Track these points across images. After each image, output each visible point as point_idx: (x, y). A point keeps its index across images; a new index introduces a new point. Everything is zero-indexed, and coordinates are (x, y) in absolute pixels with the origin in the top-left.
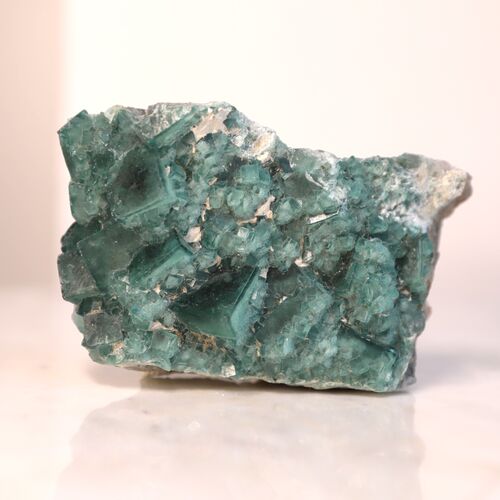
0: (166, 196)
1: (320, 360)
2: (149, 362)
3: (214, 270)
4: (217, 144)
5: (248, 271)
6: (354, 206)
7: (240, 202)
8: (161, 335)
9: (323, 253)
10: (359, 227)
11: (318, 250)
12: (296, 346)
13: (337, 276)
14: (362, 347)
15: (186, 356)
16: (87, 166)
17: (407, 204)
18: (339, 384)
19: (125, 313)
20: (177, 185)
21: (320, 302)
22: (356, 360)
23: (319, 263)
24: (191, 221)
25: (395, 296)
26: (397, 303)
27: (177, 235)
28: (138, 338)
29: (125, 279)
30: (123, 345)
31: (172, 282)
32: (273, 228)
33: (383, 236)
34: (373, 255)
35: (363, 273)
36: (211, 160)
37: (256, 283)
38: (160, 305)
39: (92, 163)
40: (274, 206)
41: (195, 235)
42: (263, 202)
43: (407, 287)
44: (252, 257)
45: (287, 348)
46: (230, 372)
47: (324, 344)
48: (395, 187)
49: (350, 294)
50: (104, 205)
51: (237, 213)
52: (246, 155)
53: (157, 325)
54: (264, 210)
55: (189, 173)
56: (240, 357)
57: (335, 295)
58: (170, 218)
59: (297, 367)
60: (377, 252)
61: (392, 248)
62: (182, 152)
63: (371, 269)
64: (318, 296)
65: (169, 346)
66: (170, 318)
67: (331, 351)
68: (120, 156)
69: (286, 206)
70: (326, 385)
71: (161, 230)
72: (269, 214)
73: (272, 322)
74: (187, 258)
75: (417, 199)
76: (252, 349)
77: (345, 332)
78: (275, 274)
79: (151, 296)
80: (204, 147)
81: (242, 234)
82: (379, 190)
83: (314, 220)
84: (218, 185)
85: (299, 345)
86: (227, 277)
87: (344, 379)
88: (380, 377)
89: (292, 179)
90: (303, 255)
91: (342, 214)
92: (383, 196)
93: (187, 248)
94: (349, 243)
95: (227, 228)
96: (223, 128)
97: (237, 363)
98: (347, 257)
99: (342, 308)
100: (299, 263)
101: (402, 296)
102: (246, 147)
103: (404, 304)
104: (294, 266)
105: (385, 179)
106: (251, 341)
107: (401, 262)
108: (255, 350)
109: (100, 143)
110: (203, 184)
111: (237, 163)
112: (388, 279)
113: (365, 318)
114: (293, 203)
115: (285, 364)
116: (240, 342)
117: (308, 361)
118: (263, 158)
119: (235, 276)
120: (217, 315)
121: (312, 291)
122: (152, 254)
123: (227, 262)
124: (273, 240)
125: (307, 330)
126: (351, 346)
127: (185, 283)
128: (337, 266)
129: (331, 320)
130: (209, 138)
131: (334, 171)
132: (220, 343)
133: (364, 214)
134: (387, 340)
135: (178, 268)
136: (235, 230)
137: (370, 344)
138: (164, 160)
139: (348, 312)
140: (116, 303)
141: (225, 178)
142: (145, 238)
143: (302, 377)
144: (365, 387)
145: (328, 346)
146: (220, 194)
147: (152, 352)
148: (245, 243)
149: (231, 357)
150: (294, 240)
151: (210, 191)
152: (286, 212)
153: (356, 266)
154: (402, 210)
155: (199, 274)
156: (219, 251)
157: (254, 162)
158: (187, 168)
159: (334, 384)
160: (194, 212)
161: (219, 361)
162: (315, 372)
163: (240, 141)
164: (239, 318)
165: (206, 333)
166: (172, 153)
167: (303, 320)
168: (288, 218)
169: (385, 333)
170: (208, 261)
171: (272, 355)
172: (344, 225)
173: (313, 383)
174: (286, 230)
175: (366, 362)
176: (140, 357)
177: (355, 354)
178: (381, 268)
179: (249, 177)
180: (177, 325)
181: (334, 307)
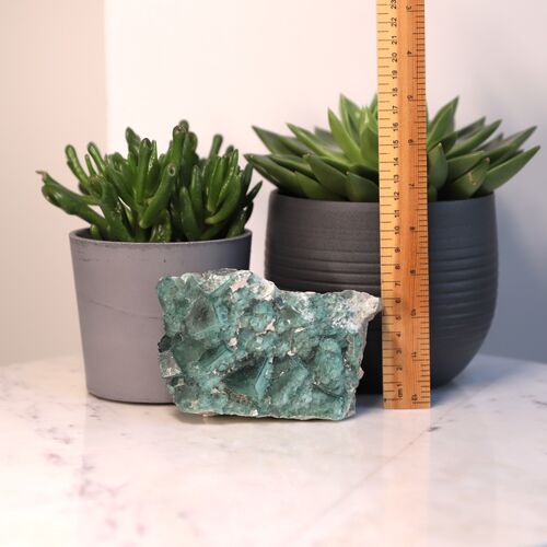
0: (218, 323)
1: (303, 405)
2: (211, 410)
3: (245, 360)
4: (245, 293)
5: (263, 359)
6: (318, 321)
7: (257, 323)
8: (217, 396)
9: (302, 348)
10: (321, 332)
11: (299, 346)
12: (290, 398)
13: (310, 360)
14: (326, 397)
15: (231, 406)
16: (173, 306)
17: (347, 318)
18: (314, 417)
19: (198, 384)
20: (223, 316)
21: (301, 375)
22: (322, 404)
23: (300, 353)
24: (232, 334)
25: (342, 369)
26: (343, 372)
27: (224, 343)
28: (205, 398)
29: (197, 367)
30: (196, 402)
31: (222, 368)
32: (275, 335)
33: (334, 337)
34: (329, 348)
35: (324, 358)
36: (241, 302)
37: (268, 366)
38: (216, 380)
39: (176, 305)
40: (275, 324)
41: (234, 342)
42: (269, 323)
43: (348, 363)
44: (265, 352)
45: (285, 400)
46: (255, 413)
47: (305, 396)
48: (339, 310)
49: (317, 369)
50: (183, 327)
51: (256, 329)
52: (259, 297)
53: (215, 391)
54: (270, 327)
55: (229, 309)
56: (260, 405)
57: (310, 370)
58: (220, 334)
59: (291, 409)
60: (332, 346)
61: (339, 343)
62: (226, 299)
63: (328, 355)
64: (300, 371)
65: (223, 401)
66: (222, 386)
67: (309, 400)
68: (192, 302)
69: (282, 324)
70: (307, 418)
71: (216, 341)
72: (273, 329)
73: (277, 386)
74: (230, 355)
75: (352, 314)
76: (266, 400)
77: (316, 389)
78: (277, 360)
79: (212, 375)
80: (237, 296)
81: (259, 341)
82: (331, 311)
83: (298, 330)
84: (245, 315)
85: (292, 397)
86: (251, 363)
87: (316, 414)
88: (336, 412)
89: (285, 309)
90: (292, 349)
91: (312, 327)
92: (333, 315)
93: (230, 349)
94: (316, 342)
95: (251, 338)
96: (246, 284)
97: (258, 408)
98: (315, 349)
99: (313, 377)
100: (290, 353)
101: (345, 368)
102: (259, 293)
103: (347, 372)
104: (287, 355)
105: (334, 305)
106: (266, 397)
107: (344, 349)
108: (268, 401)
109: (180, 295)
110: (237, 315)
111: (255, 302)
112: (338, 360)
113: (326, 381)
114: (286, 322)
115: (284, 408)
116: (260, 398)
117: (297, 406)
118: (268, 299)
119: (255, 363)
120: (248, 385)
121: (297, 368)
122: (211, 353)
123: (251, 355)
124: (275, 342)
125: (295, 389)
126: (319, 396)
127: (229, 367)
128: (310, 353)
129: (308, 383)
130: (239, 290)
131: (307, 304)
132: (249, 399)
133: (323, 325)
134: (338, 393)
135: (226, 360)
136: (255, 338)
137: (330, 395)
138: (216, 304)
139: (317, 379)
140: (193, 379)
141: (249, 311)
142: (207, 345)
143: (293, 414)
144: (327, 418)
145: (307, 397)
146: (247, 320)
147: (213, 405)
148: (261, 345)
149: (255, 405)
150: (287, 341)
151: (241, 318)
152: (282, 328)
153: (321, 354)
154: (344, 321)
155: (237, 362)
156: (247, 350)
157: (264, 301)
158: (228, 306)
159: (311, 417)
160: (233, 330)
161: (248, 407)
162: (300, 411)
163: (255, 290)
164: (259, 385)
165: (242, 393)
166: (220, 300)
167: (293, 385)
168: (283, 330)
169: (338, 388)
170: (241, 355)
171: (277, 404)
172: (313, 332)
173: (300, 417)
174: (282, 337)
175: (328, 404)
176: (207, 408)
177: (321, 401)
178: (333, 354)
179: (261, 310)
180: (225, 390)
181: (309, 376)
